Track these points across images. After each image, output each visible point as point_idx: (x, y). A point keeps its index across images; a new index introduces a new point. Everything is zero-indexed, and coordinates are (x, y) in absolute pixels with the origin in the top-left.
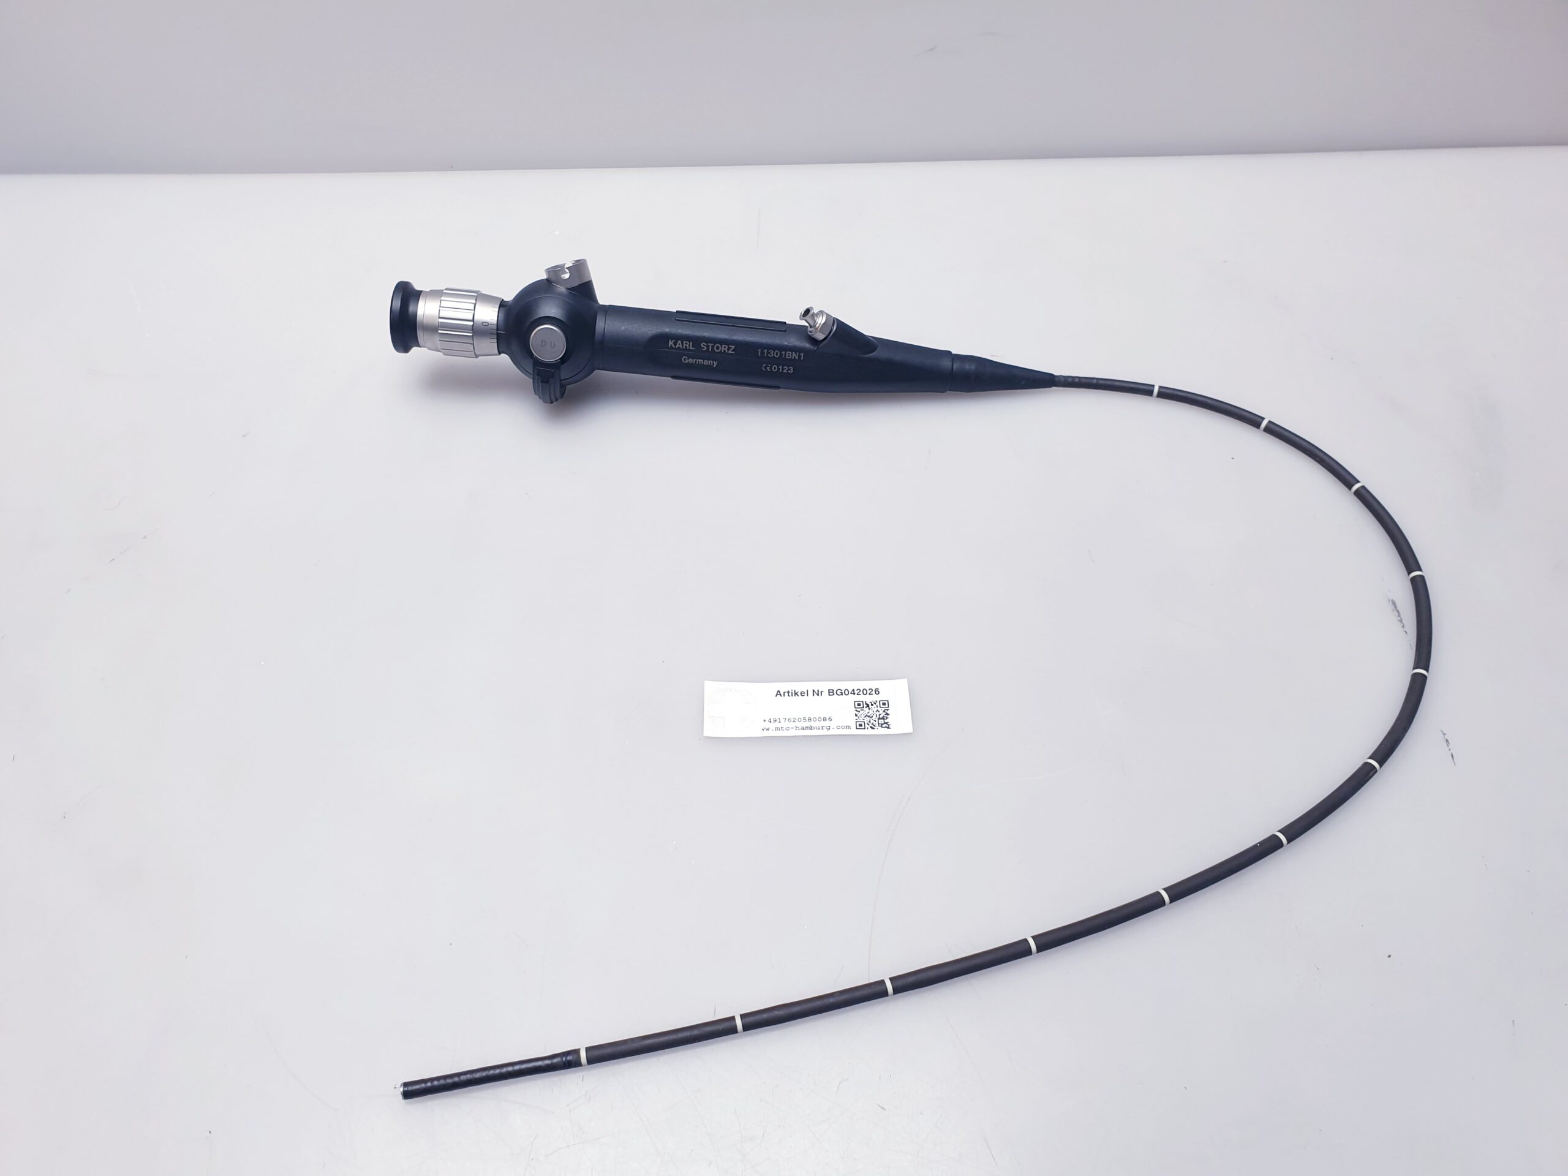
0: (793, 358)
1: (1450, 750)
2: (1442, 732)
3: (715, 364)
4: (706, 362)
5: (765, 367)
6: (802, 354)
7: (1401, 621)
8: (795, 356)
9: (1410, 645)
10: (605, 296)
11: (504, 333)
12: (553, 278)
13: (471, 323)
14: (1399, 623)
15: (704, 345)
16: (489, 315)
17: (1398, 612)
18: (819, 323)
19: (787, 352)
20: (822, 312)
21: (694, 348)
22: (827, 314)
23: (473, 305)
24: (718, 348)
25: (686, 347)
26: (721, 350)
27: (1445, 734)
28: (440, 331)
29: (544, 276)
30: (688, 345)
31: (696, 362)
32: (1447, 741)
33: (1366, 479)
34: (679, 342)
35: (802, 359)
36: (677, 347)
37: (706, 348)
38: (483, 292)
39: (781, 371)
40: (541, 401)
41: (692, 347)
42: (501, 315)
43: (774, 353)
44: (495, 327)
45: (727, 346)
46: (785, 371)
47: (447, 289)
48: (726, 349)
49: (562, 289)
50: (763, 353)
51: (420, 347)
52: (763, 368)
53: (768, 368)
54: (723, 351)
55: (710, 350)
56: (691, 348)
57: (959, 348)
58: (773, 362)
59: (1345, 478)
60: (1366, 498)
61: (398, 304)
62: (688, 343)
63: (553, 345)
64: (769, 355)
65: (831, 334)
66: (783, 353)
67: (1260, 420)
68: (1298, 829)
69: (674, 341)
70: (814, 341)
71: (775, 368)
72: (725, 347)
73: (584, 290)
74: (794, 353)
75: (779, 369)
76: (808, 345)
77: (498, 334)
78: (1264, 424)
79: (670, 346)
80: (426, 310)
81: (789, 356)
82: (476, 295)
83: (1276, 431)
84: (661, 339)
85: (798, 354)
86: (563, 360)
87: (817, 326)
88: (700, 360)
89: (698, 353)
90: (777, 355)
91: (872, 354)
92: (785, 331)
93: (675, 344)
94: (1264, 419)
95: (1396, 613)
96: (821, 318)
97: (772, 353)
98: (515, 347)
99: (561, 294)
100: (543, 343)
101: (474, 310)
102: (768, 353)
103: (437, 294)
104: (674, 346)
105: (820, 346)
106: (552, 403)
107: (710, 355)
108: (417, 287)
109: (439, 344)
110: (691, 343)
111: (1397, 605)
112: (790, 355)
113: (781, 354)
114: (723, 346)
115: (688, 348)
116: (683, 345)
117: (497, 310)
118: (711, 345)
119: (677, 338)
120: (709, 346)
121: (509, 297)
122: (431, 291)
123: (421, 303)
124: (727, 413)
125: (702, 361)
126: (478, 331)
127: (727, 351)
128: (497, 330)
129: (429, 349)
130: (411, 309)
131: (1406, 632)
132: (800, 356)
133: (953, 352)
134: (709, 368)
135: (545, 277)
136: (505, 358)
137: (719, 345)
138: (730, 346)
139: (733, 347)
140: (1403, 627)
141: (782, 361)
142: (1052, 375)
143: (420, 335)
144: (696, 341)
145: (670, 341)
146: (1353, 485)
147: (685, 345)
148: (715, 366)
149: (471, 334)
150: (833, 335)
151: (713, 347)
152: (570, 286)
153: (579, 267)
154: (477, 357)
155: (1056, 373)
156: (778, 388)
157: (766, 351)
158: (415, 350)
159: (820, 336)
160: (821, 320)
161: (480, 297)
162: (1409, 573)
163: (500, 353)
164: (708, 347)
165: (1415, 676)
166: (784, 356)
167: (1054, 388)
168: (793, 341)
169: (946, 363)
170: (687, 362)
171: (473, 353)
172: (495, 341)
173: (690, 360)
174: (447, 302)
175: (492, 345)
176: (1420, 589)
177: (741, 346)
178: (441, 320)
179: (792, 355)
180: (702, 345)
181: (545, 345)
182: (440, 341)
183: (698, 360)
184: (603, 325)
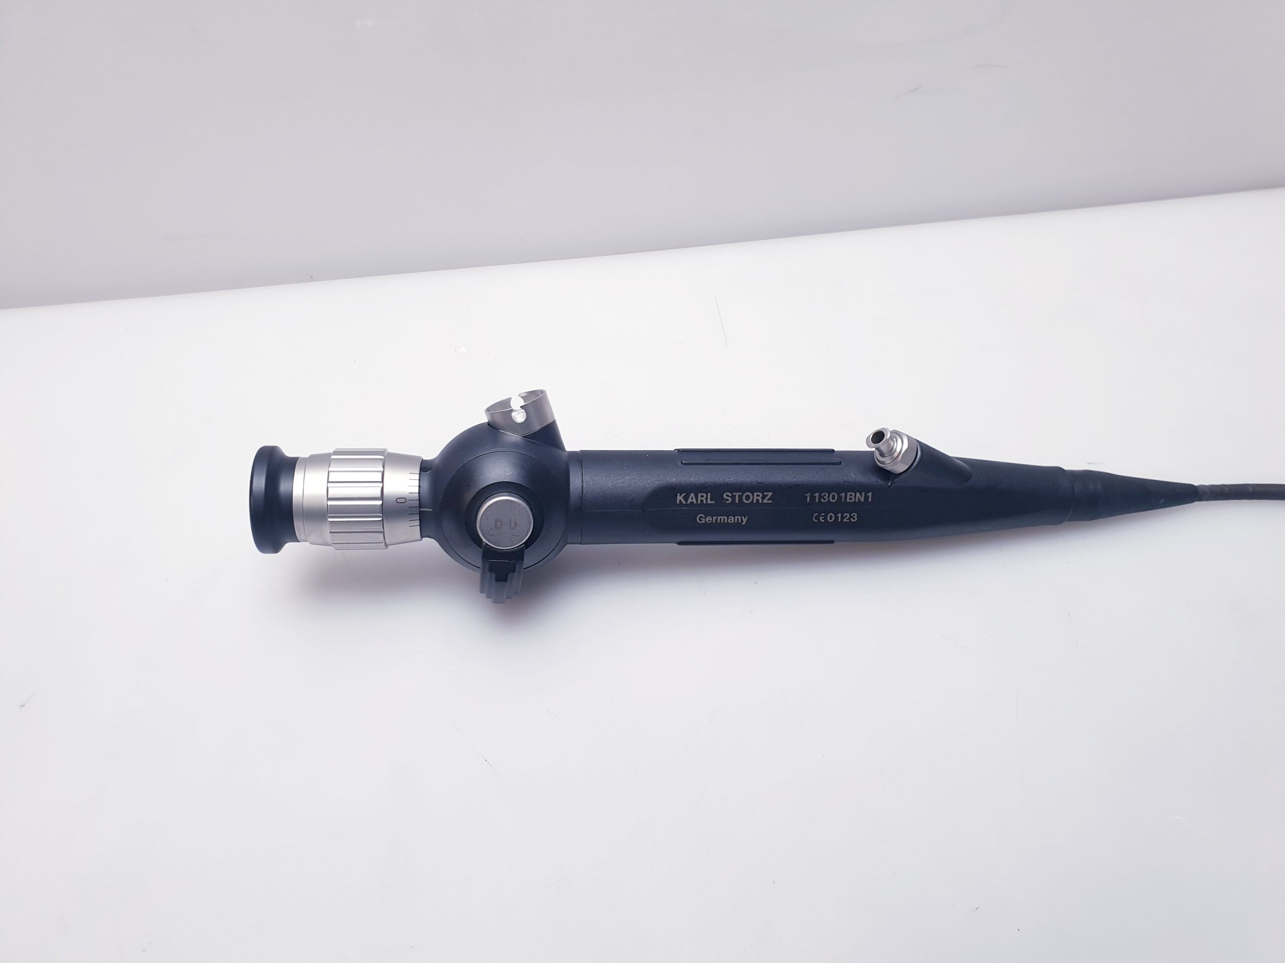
0: (857, 500)
3: (745, 520)
4: (732, 519)
5: (817, 518)
6: (870, 494)
8: (859, 497)
10: (574, 438)
11: (431, 510)
12: (499, 420)
13: (380, 503)
15: (727, 495)
16: (405, 484)
18: (898, 450)
19: (849, 494)
21: (713, 502)
22: (909, 438)
23: (380, 474)
24: (748, 498)
25: (702, 501)
26: (753, 500)
28: (330, 520)
29: (484, 419)
30: (705, 498)
31: (716, 520)
34: (692, 495)
35: (870, 500)
36: (689, 502)
37: (730, 499)
38: (392, 450)
39: (839, 520)
41: (711, 500)
42: (426, 485)
43: (828, 497)
44: (417, 504)
45: (761, 494)
46: (845, 520)
47: (335, 453)
48: (760, 498)
49: (514, 437)
50: (813, 498)
51: (299, 542)
52: (814, 519)
53: (821, 518)
54: (755, 501)
55: (737, 502)
56: (709, 502)
58: (828, 508)
61: (261, 483)
62: (705, 495)
63: (513, 526)
64: (822, 500)
65: (915, 464)
66: (843, 494)
69: (684, 494)
70: (886, 474)
71: (831, 516)
72: (758, 496)
73: (546, 438)
74: (858, 494)
75: (837, 518)
76: (873, 480)
77: (421, 514)
79: (678, 502)
80: (306, 486)
81: (851, 499)
82: (382, 457)
84: (667, 493)
85: (863, 494)
86: (528, 544)
87: (896, 454)
88: (722, 518)
89: (720, 507)
90: (833, 498)
91: (965, 486)
92: (840, 463)
93: (686, 498)
96: (899, 441)
97: (826, 497)
98: (448, 526)
99: (515, 445)
100: (499, 523)
101: (382, 482)
102: (820, 497)
103: (321, 460)
104: (684, 502)
105: (898, 481)
107: (737, 508)
108: (289, 452)
109: (329, 537)
110: (709, 494)
112: (852, 497)
113: (840, 498)
114: (756, 494)
115: (705, 502)
116: (697, 501)
117: (417, 477)
118: (737, 494)
119: (687, 489)
120: (735, 496)
121: (432, 451)
122: (311, 456)
123: (298, 476)
124: (755, 583)
125: (726, 518)
126: (390, 511)
127: (760, 501)
128: (420, 507)
129: (312, 542)
130: (283, 487)
132: (866, 497)
134: (737, 527)
136: (431, 544)
137: (751, 494)
138: (765, 493)
139: (770, 494)
141: (841, 507)
143: (298, 525)
144: (716, 490)
145: (679, 494)
147: (700, 498)
148: (744, 523)
149: (379, 519)
150: (918, 466)
151: (741, 497)
152: (526, 433)
153: (534, 401)
154: (388, 546)
155: (1196, 484)
156: (832, 542)
157: (817, 495)
158: (289, 547)
159: (900, 468)
160: (900, 446)
161: (391, 460)
163: (422, 537)
164: (733, 497)
166: (843, 500)
167: (1196, 503)
168: (854, 476)
169: (1065, 485)
170: (704, 522)
171: (383, 544)
172: (418, 523)
173: (709, 519)
174: (339, 473)
175: (410, 528)
177: (780, 491)
178: (330, 503)
179: (855, 497)
180: (725, 496)
181: (502, 525)
182: (331, 532)
183: (719, 518)
184: (577, 481)
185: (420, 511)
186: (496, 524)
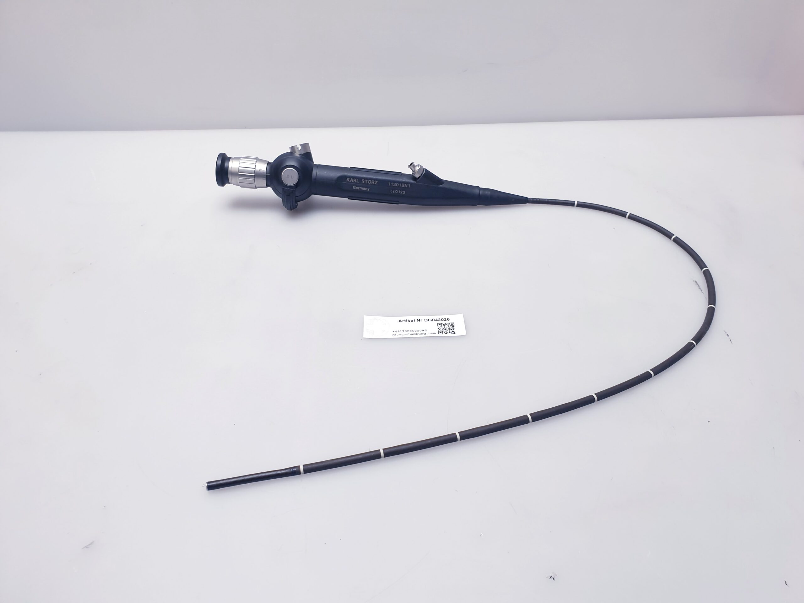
0: (405, 187)
1: (729, 338)
2: (725, 331)
3: (369, 189)
4: (364, 189)
5: (392, 191)
6: (409, 185)
7: (700, 289)
8: (406, 185)
9: (706, 298)
10: (317, 160)
11: (269, 175)
12: (293, 151)
13: (254, 170)
14: (699, 290)
16: (262, 168)
17: (698, 285)
19: (402, 184)
20: (418, 165)
21: (358, 182)
22: (421, 166)
23: (255, 162)
24: (370, 182)
25: (355, 181)
27: (726, 332)
28: (239, 174)
29: (289, 151)
30: (356, 181)
31: (359, 188)
32: (727, 335)
33: (677, 233)
34: (352, 179)
35: (409, 187)
37: (364, 182)
38: (260, 158)
39: (399, 193)
40: (286, 209)
41: (358, 181)
42: (268, 168)
44: (265, 171)
45: (374, 181)
46: (401, 193)
47: (243, 157)
48: (374, 183)
49: (297, 155)
50: (391, 184)
51: (229, 183)
54: (372, 183)
55: (366, 183)
56: (357, 182)
57: (483, 185)
58: (396, 188)
59: (667, 234)
60: (679, 242)
61: (219, 162)
63: (292, 177)
64: (394, 185)
65: (423, 174)
66: (400, 184)
67: (626, 213)
68: (658, 370)
69: (349, 179)
70: (414, 179)
71: (396, 192)
72: (373, 182)
73: (307, 156)
74: (405, 185)
75: (398, 192)
76: (412, 181)
78: (628, 215)
79: (347, 181)
80: (233, 165)
82: (257, 159)
83: (633, 218)
84: (342, 178)
86: (297, 185)
87: (416, 171)
88: (361, 188)
89: (360, 184)
90: (397, 185)
91: (441, 186)
92: (401, 175)
93: (350, 180)
94: (627, 213)
95: (697, 285)
96: (418, 167)
97: (395, 184)
98: (274, 181)
99: (296, 157)
101: (255, 165)
102: (393, 184)
103: (238, 158)
104: (349, 181)
105: (418, 181)
106: (291, 210)
107: (366, 185)
108: (229, 156)
109: (238, 181)
110: (357, 180)
111: (698, 283)
113: (399, 185)
114: (372, 181)
116: (353, 180)
117: (266, 165)
118: (366, 180)
119: (350, 177)
121: (271, 161)
122: (235, 157)
123: (231, 162)
126: (257, 175)
127: (374, 184)
128: (266, 173)
129: (234, 184)
130: (226, 164)
131: (703, 293)
132: (408, 186)
133: (480, 187)
134: (365, 192)
136: (270, 189)
137: (370, 181)
139: (377, 181)
140: (701, 291)
141: (400, 188)
142: (527, 198)
143: (230, 178)
144: (360, 179)
145: (347, 178)
146: (671, 237)
147: (354, 180)
148: (368, 191)
149: (254, 175)
150: (423, 175)
151: (367, 181)
152: (301, 154)
153: (305, 146)
154: (256, 188)
155: (529, 197)
157: (392, 183)
158: (227, 185)
159: (418, 176)
160: (417, 168)
161: (259, 160)
162: (702, 270)
163: (267, 186)
165: (709, 308)
166: (401, 186)
167: (527, 204)
168: (405, 179)
169: (477, 191)
170: (355, 189)
171: (255, 186)
172: (265, 181)
173: (357, 188)
174: (243, 161)
175: (263, 182)
176: (708, 276)
177: (380, 181)
178: (240, 168)
179: (404, 185)
180: (362, 180)
181: (289, 177)
182: (240, 182)
183: (360, 188)
184: (315, 172)
185: (266, 175)
186: (287, 176)
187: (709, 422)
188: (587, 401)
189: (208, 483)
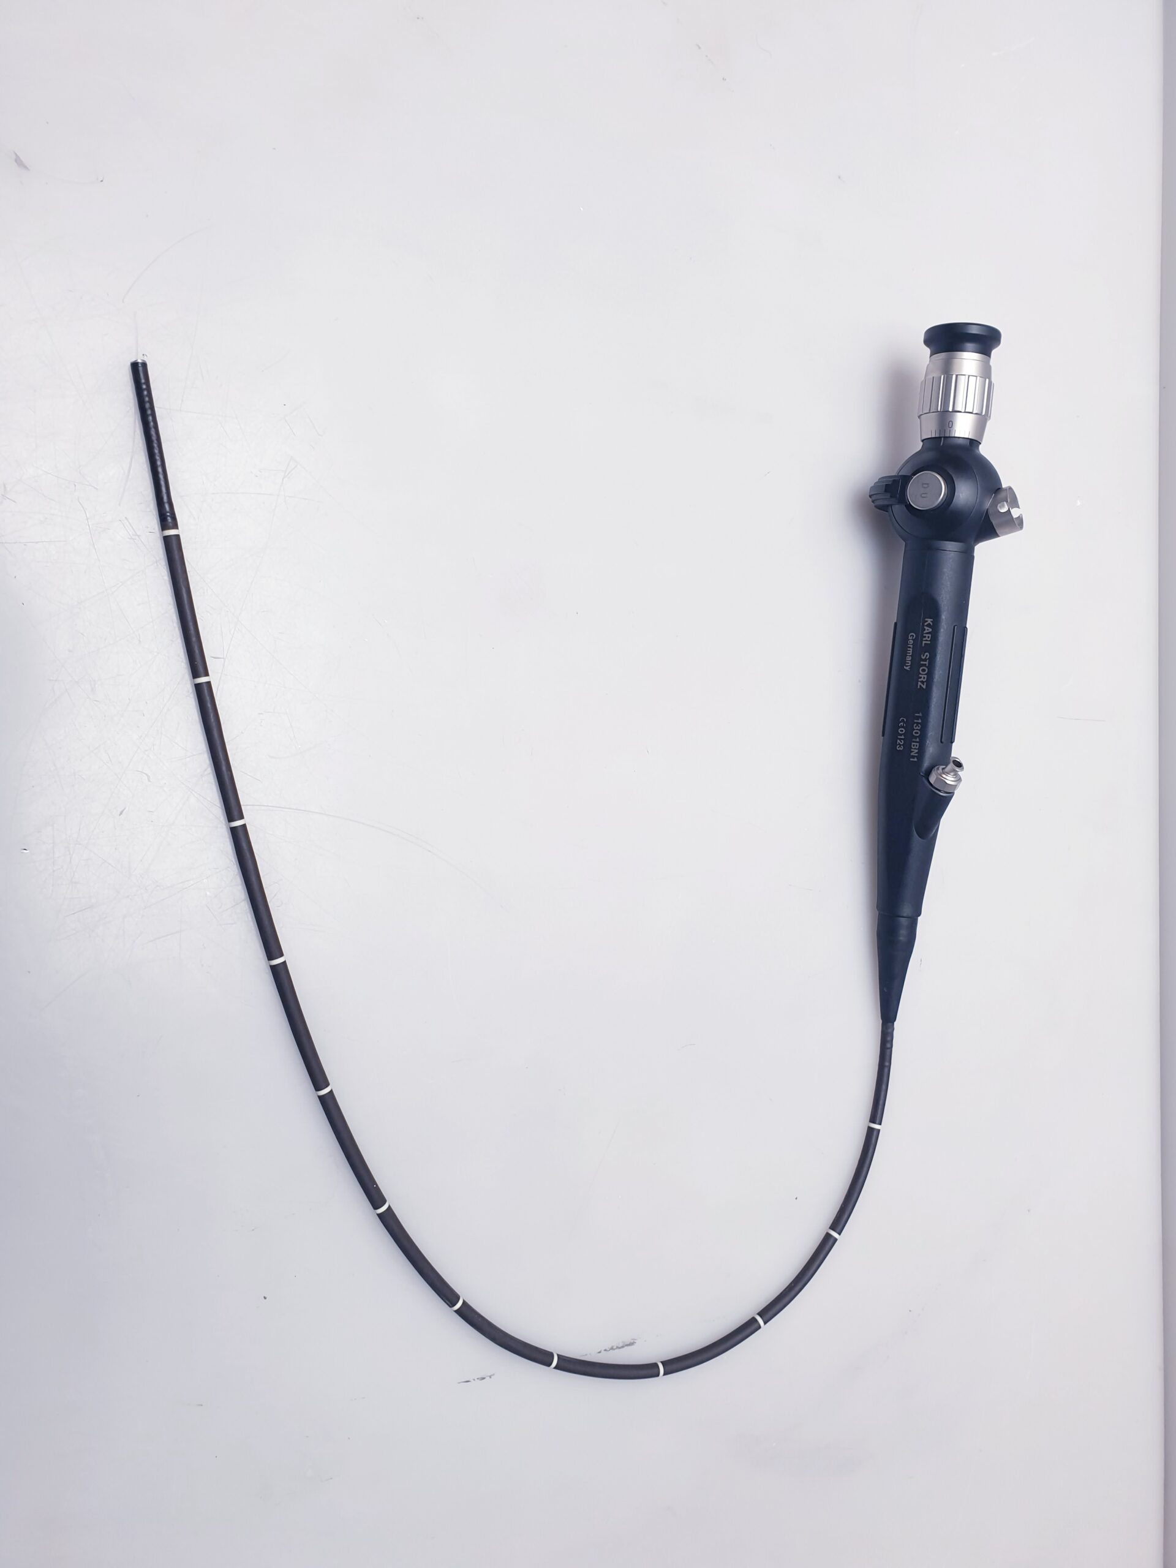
0: (912, 750)
1: (474, 1380)
2: (493, 1375)
3: (907, 668)
4: (909, 658)
5: (903, 721)
6: (916, 760)
7: (612, 1348)
8: (915, 752)
9: (586, 1355)
10: (983, 550)
11: (942, 444)
12: (1002, 495)
13: (950, 409)
14: (610, 1347)
15: (927, 656)
16: (963, 428)
17: (623, 1347)
18: (947, 778)
19: (918, 744)
20: (959, 780)
21: (923, 645)
22: (956, 786)
23: (971, 411)
24: (924, 670)
25: (925, 637)
26: (920, 674)
27: (490, 1377)
28: (942, 376)
30: (928, 638)
31: (910, 647)
32: (484, 1378)
33: (767, 1331)
34: (930, 630)
35: (911, 759)
36: (925, 627)
37: (923, 658)
38: (989, 424)
39: (899, 737)
40: (873, 485)
41: (925, 644)
42: (960, 441)
43: (917, 729)
44: (947, 435)
45: (925, 680)
46: (898, 741)
47: (990, 383)
48: (922, 679)
49: (988, 504)
50: (918, 718)
51: (930, 356)
52: (902, 719)
53: (902, 723)
54: (920, 676)
55: (922, 663)
56: (924, 642)
58: (909, 729)
59: (770, 1310)
60: (747, 1329)
61: (974, 331)
62: (929, 639)
63: (923, 495)
64: (915, 725)
65: (934, 790)
66: (918, 740)
67: (838, 1230)
68: (391, 1223)
69: (931, 624)
70: (928, 773)
71: (902, 731)
73: (987, 528)
74: (917, 751)
75: (901, 735)
76: (926, 764)
77: (940, 438)
78: (834, 1234)
79: (926, 620)
80: (968, 361)
81: (914, 745)
82: (984, 413)
83: (825, 1245)
84: (934, 611)
85: (916, 755)
86: (909, 507)
87: (944, 776)
88: (911, 652)
89: (919, 649)
90: (916, 733)
91: (915, 833)
92: (941, 742)
93: (929, 625)
94: (840, 1234)
95: (621, 1345)
96: (953, 779)
97: (917, 728)
98: (929, 456)
99: (982, 503)
100: (926, 486)
101: (965, 412)
102: (918, 723)
103: (986, 372)
104: (926, 624)
105: (924, 779)
106: (871, 497)
107: (916, 663)
108: (994, 352)
109: (931, 377)
110: (929, 642)
111: (630, 1347)
112: (915, 747)
113: (916, 737)
114: (926, 676)
115: (924, 639)
116: (927, 633)
117: (967, 437)
118: (927, 663)
119: (935, 627)
120: (926, 661)
121: (985, 450)
122: (990, 367)
123: (976, 356)
124: (860, 681)
125: (910, 654)
126: (945, 417)
127: (920, 680)
128: (945, 437)
129: (928, 365)
130: (969, 345)
131: (600, 1352)
132: (913, 757)
133: (919, 918)
134: (903, 662)
135: (1004, 486)
136: (917, 446)
137: (926, 672)
138: (925, 683)
139: (924, 687)
140: (605, 1350)
141: (909, 738)
142: (895, 1021)
143: (942, 356)
144: (932, 648)
145: (932, 621)
146: (761, 1317)
147: (927, 635)
148: (905, 667)
149: (939, 410)
150: (933, 791)
151: (925, 665)
152: (990, 512)
154: (919, 417)
155: (896, 1024)
156: (883, 735)
157: (920, 721)
158: (927, 351)
159: (932, 779)
160: (949, 779)
161: (982, 420)
162: (662, 1363)
163: (923, 441)
164: (925, 660)
165: (551, 1355)
166: (914, 740)
167: (881, 1021)
168: (931, 749)
169: (906, 910)
170: (910, 638)
171: (921, 413)
172: (933, 436)
173: (912, 642)
174: (975, 384)
175: (930, 431)
176: (646, 1371)
177: (926, 694)
178: (954, 377)
179: (915, 749)
180: (926, 654)
181: (925, 488)
182: (933, 378)
183: (911, 649)
184: (951, 549)
186: (925, 484)
187: (265, 1298)
188: (317, 1075)
189: (144, 365)
